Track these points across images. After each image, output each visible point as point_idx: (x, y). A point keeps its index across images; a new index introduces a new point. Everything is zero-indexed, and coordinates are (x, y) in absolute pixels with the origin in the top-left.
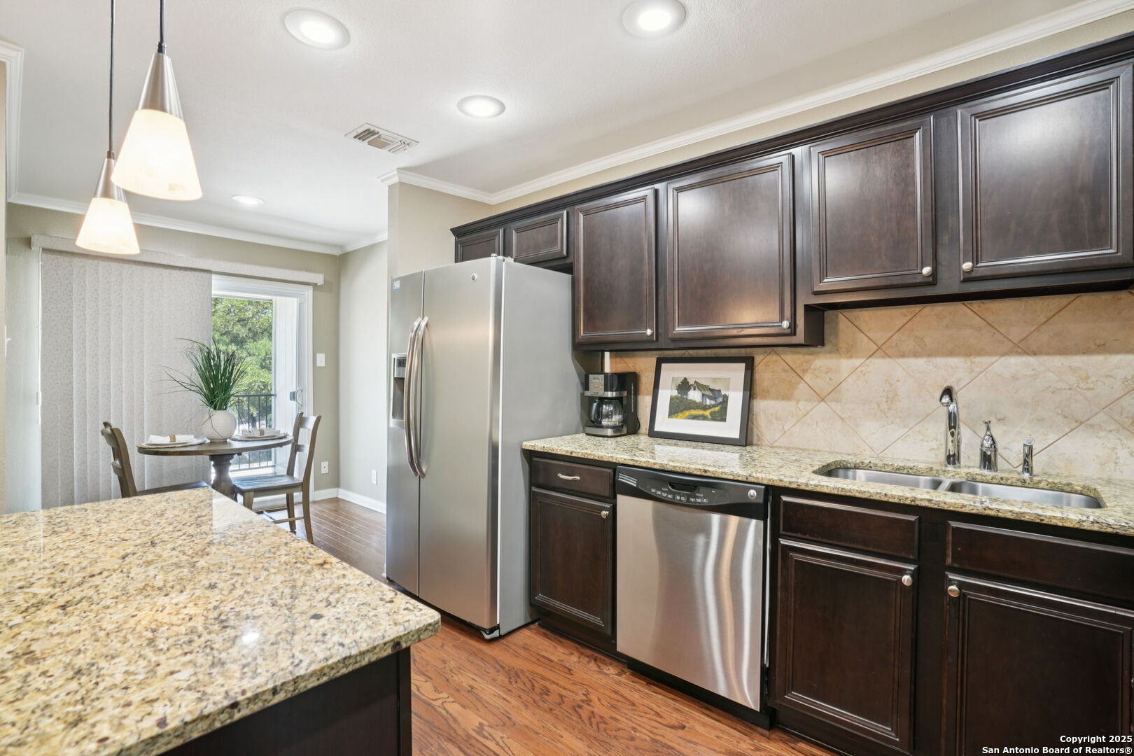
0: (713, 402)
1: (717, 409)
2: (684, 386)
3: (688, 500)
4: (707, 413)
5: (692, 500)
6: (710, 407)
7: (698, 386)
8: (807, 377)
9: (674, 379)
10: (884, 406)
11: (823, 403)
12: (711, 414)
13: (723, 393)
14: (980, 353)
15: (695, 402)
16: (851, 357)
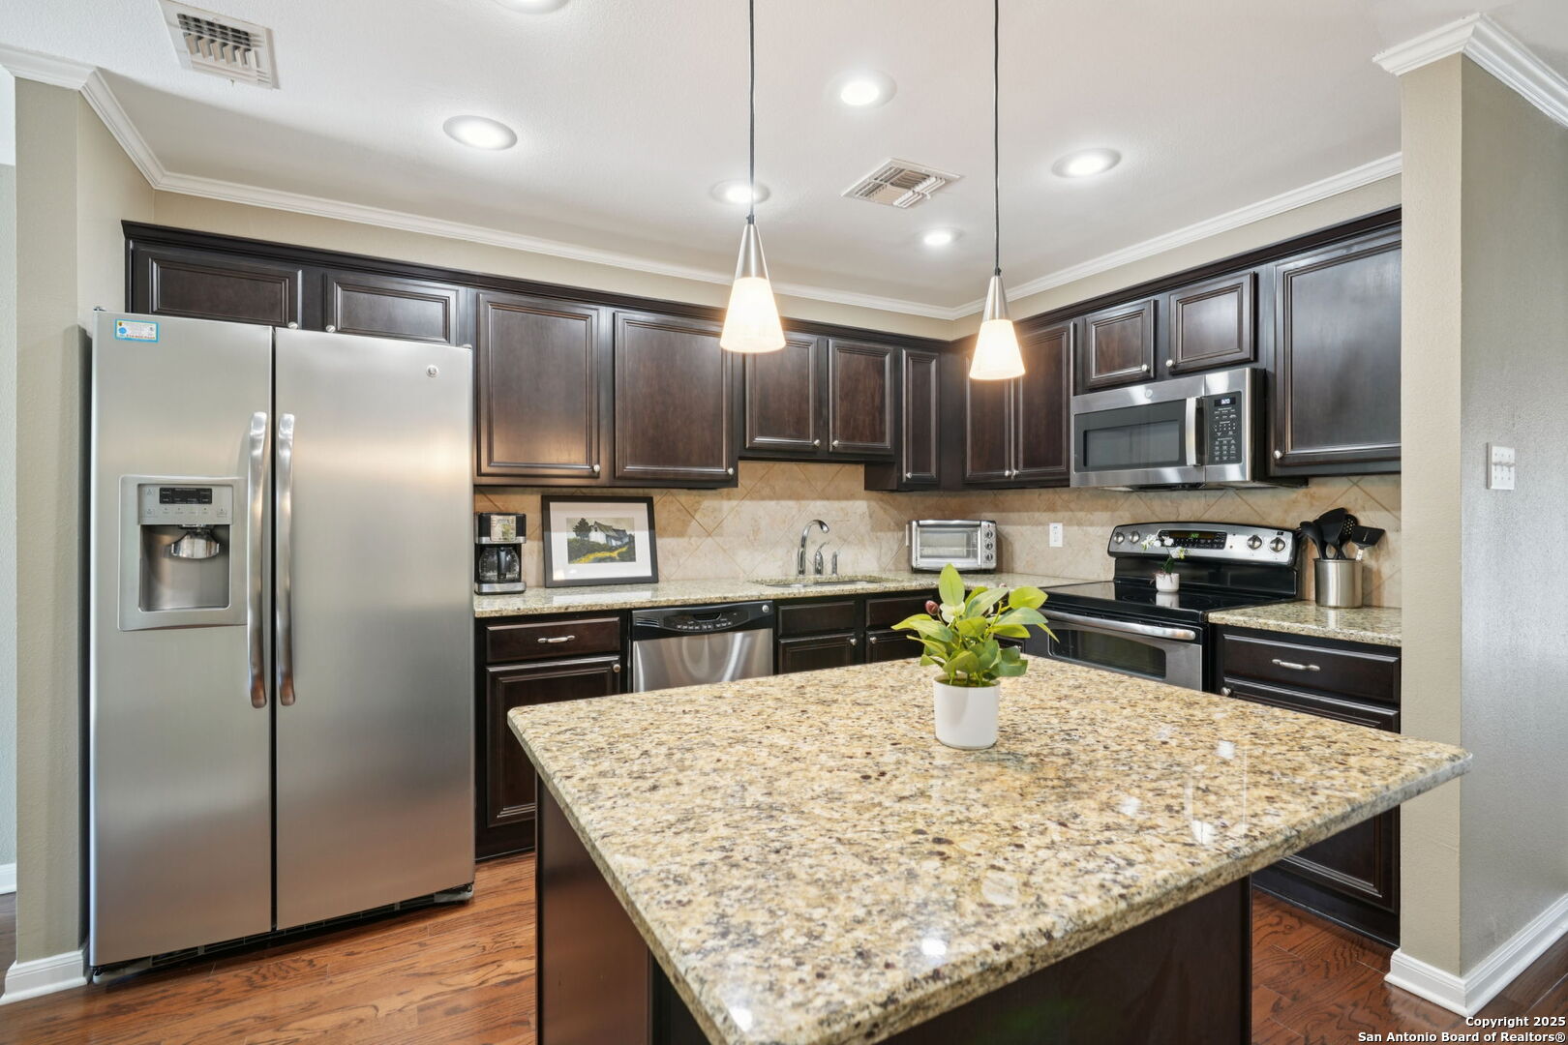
0: (619, 543)
1: (624, 549)
2: (583, 528)
3: (715, 627)
4: (615, 554)
5: (718, 626)
6: (616, 548)
7: (599, 527)
8: (697, 516)
9: (569, 521)
10: (752, 538)
11: (710, 538)
12: (619, 554)
13: (628, 533)
14: (804, 498)
15: (599, 544)
16: (730, 499)
